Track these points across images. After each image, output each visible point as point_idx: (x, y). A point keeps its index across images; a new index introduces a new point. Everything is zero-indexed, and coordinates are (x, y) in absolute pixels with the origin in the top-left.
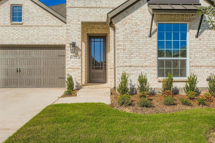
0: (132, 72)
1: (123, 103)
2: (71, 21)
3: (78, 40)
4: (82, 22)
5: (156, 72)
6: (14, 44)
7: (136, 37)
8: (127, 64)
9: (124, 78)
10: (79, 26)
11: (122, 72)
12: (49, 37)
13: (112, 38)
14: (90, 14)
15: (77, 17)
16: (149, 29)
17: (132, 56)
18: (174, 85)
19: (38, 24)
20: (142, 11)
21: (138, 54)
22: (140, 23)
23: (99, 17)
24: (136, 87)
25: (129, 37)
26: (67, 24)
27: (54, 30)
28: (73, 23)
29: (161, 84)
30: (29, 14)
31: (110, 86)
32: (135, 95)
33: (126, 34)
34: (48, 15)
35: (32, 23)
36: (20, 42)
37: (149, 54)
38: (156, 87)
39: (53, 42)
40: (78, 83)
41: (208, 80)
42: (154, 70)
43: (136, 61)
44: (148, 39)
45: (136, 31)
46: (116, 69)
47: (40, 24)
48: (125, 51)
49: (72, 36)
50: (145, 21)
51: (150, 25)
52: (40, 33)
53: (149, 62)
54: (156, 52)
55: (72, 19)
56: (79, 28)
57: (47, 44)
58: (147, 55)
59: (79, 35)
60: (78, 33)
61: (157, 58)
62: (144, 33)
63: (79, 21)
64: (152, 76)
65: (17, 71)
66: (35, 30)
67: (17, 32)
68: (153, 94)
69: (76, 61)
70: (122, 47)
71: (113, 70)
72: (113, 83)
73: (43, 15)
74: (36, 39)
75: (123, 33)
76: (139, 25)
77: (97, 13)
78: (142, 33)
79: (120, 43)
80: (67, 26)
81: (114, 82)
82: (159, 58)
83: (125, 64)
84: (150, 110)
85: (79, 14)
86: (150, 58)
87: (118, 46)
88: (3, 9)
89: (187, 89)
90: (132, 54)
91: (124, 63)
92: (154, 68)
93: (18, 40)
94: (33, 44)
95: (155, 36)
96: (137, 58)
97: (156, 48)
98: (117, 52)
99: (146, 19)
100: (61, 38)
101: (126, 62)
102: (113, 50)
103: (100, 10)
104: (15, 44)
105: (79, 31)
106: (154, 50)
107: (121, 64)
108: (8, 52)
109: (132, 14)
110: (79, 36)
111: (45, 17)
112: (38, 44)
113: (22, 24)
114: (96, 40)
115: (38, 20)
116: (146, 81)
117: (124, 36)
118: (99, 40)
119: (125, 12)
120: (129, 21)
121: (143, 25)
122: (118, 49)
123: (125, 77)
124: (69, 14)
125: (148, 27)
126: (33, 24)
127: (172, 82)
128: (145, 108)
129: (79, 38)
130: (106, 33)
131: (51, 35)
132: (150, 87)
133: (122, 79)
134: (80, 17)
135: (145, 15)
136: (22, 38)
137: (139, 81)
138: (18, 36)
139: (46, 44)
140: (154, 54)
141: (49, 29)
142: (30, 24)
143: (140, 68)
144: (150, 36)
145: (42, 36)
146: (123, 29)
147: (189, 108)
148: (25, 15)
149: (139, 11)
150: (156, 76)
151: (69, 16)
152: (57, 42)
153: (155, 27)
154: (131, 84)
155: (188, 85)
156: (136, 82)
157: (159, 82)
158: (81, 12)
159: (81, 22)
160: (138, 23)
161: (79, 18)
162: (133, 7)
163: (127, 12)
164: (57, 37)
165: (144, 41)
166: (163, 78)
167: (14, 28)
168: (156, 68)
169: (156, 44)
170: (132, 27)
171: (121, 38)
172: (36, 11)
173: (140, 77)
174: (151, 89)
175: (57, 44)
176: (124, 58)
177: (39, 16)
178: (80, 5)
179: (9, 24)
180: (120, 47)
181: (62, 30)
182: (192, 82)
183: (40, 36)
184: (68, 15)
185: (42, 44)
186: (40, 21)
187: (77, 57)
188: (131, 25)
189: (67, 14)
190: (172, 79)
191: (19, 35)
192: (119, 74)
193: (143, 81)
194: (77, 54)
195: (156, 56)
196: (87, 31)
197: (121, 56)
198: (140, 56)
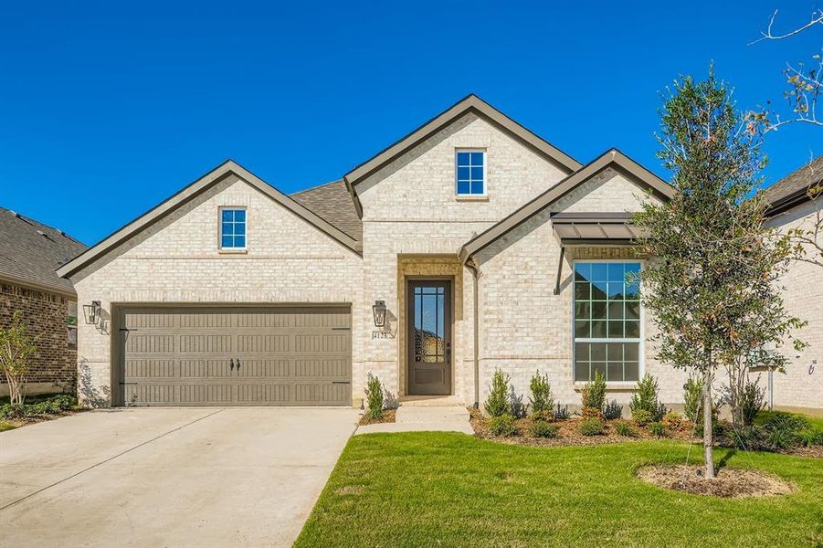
0: (517, 370)
1: (500, 431)
2: (374, 251)
3: (391, 296)
4: (398, 255)
5: (570, 370)
6: (226, 301)
7: (525, 295)
8: (506, 353)
9: (500, 382)
10: (391, 264)
11: (493, 371)
12: (311, 284)
13: (470, 291)
14: (418, 236)
15: (388, 244)
16: (556, 277)
17: (516, 334)
18: (609, 398)
19: (285, 254)
20: (539, 236)
21: (530, 330)
22: (534, 264)
23: (439, 243)
24: (525, 401)
25: (511, 295)
26: (366, 260)
27: (325, 267)
28: (377, 256)
29: (580, 396)
30: (263, 229)
31: (464, 402)
32: (523, 420)
33: (503, 287)
34: (308, 232)
35: (269, 250)
36: (241, 297)
37: (554, 331)
38: (570, 402)
39: (321, 295)
40: (389, 394)
41: (686, 387)
42: (566, 366)
43: (526, 346)
44: (552, 299)
45: (526, 281)
46: (481, 364)
47: (289, 253)
48: (501, 325)
49: (375, 287)
50: (545, 259)
51: (557, 268)
52: (290, 275)
53: (555, 347)
54: (570, 326)
55: (376, 248)
56: (392, 268)
57: (306, 301)
58: (552, 334)
59: (392, 284)
60: (391, 280)
61: (574, 340)
62: (544, 285)
63: (392, 251)
64: (562, 378)
65: (232, 366)
66: (277, 268)
67: (233, 271)
68: (562, 417)
69: (385, 344)
70: (496, 317)
71: (472, 365)
72: (473, 395)
73: (298, 231)
74: (281, 290)
75: (496, 286)
76: (532, 267)
77: (434, 234)
78: (539, 285)
79: (491, 308)
80: (365, 264)
81: (474, 391)
82: (578, 340)
83: (501, 352)
84: (553, 441)
85: (393, 235)
86: (556, 339)
87: (486, 313)
88: (201, 218)
89: (636, 405)
90: (517, 331)
91: (498, 350)
92: (565, 361)
93: (237, 292)
94: (273, 301)
95: (569, 291)
96: (528, 339)
97: (570, 317)
98: (482, 326)
99: (549, 254)
100: (341, 286)
101: (504, 348)
102: (473, 319)
103: (442, 228)
104: (229, 300)
105: (392, 276)
106: (566, 322)
107: (492, 353)
108: (210, 320)
109: (517, 244)
110: (392, 287)
111: (302, 235)
112: (285, 301)
113: (247, 253)
114: (426, 290)
115: (284, 242)
116: (548, 389)
117: (499, 291)
118: (433, 290)
119: (501, 240)
120: (510, 259)
121: (540, 268)
122: (486, 321)
123: (501, 380)
124: (369, 236)
125: (552, 272)
126: (273, 253)
127: (603, 391)
128: (544, 438)
129: (391, 292)
130: (450, 274)
131: (316, 280)
132: (556, 402)
133: (495, 384)
134: (395, 243)
135: (546, 245)
136: (246, 285)
137: (533, 389)
138: (237, 282)
139: (304, 300)
140: (565, 330)
141: (310, 264)
142: (265, 254)
143: (535, 361)
144: (557, 292)
145: (294, 281)
146: (497, 277)
147: (631, 440)
148: (252, 231)
149: (533, 237)
150: (570, 378)
151: (369, 240)
152: (332, 297)
153: (567, 272)
154: (513, 396)
155: (639, 397)
156: (525, 392)
157: (577, 391)
158: (396, 231)
159: (396, 256)
160: (531, 264)
161: (392, 245)
162: (520, 230)
163: (505, 239)
164: (329, 285)
165: (545, 303)
166: (584, 383)
167: (227, 263)
168: (570, 362)
169: (570, 308)
170: (516, 272)
171: (493, 296)
172: (280, 220)
173: (534, 381)
174: (559, 406)
175: (332, 301)
176: (501, 339)
177: (289, 235)
178: (395, 217)
179: (215, 254)
180: (492, 316)
181: (343, 267)
182: (648, 390)
183: (289, 282)
184: (366, 238)
185: (296, 301)
186: (289, 246)
187: (389, 335)
188: (514, 268)
189: (364, 236)
190: (604, 386)
191: (239, 279)
192: (488, 374)
193: (540, 389)
194: (388, 328)
195: (570, 334)
196: (404, 270)
197: (492, 335)
198: (536, 334)
